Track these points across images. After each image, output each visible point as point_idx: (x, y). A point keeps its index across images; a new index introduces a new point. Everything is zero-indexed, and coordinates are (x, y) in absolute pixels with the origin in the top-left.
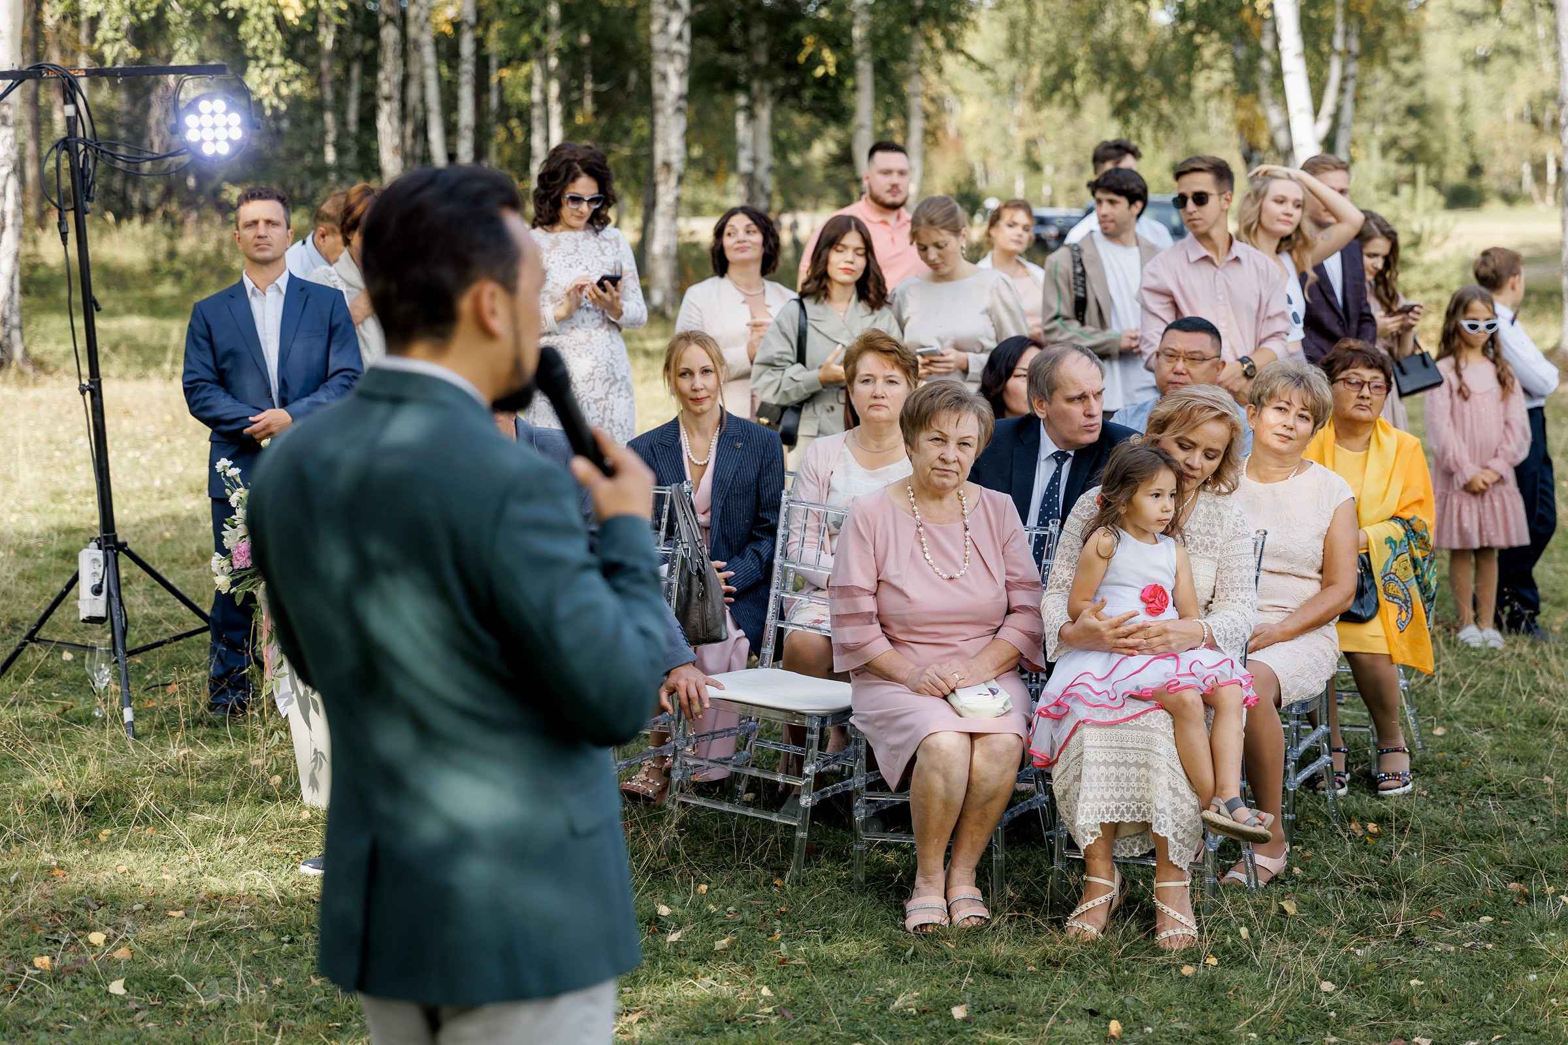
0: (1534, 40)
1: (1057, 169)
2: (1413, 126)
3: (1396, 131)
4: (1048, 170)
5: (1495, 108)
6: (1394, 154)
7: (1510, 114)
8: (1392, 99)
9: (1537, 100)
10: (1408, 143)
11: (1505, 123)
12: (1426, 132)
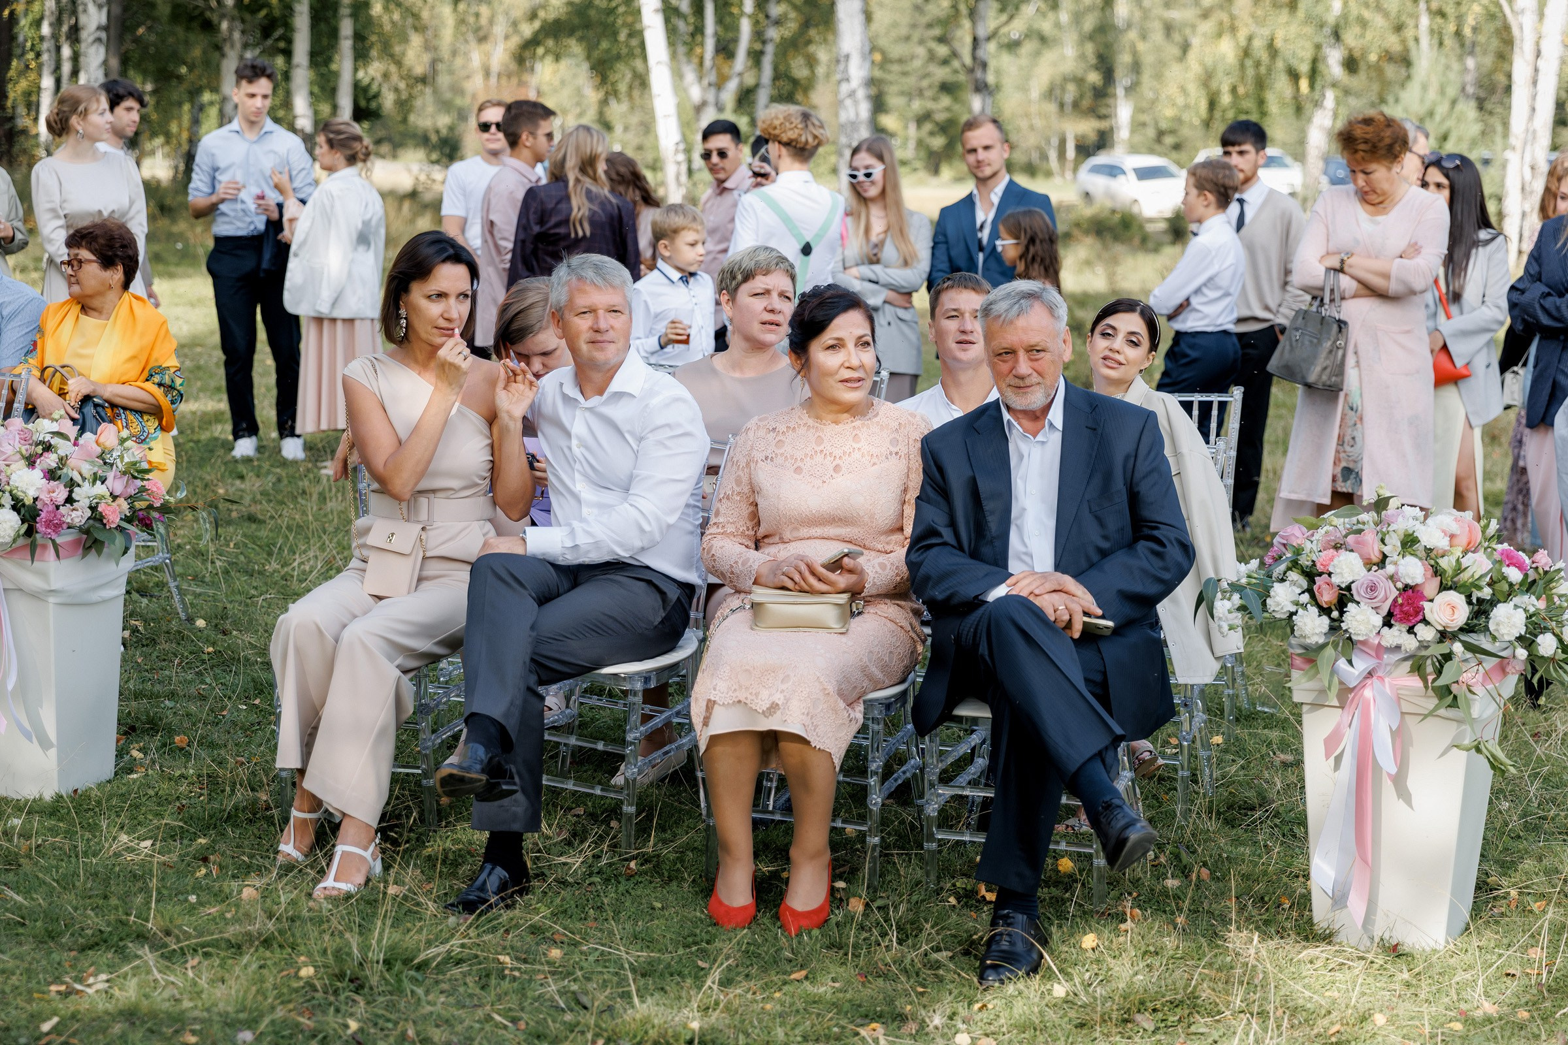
0: (1058, 25)
1: (626, 129)
2: (946, 101)
3: (930, 105)
4: (618, 129)
5: (1024, 88)
6: (928, 127)
7: (1035, 93)
8: (926, 76)
9: (1058, 81)
10: (941, 117)
11: (1030, 101)
12: (957, 107)
